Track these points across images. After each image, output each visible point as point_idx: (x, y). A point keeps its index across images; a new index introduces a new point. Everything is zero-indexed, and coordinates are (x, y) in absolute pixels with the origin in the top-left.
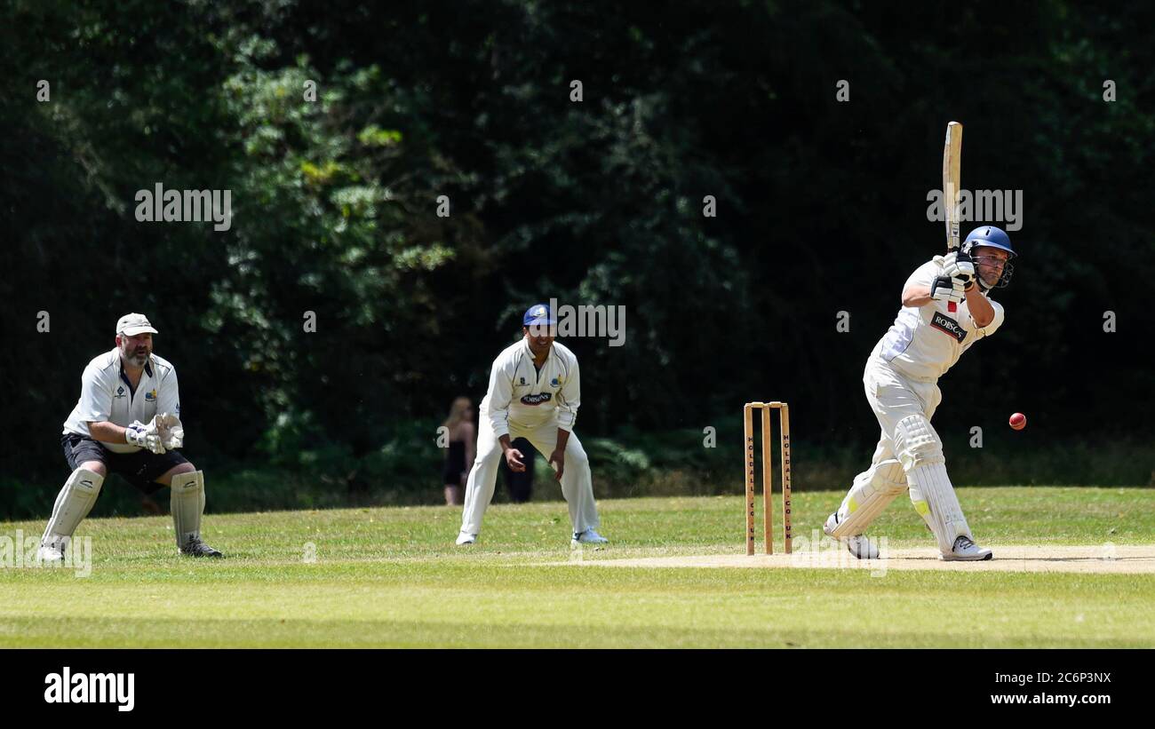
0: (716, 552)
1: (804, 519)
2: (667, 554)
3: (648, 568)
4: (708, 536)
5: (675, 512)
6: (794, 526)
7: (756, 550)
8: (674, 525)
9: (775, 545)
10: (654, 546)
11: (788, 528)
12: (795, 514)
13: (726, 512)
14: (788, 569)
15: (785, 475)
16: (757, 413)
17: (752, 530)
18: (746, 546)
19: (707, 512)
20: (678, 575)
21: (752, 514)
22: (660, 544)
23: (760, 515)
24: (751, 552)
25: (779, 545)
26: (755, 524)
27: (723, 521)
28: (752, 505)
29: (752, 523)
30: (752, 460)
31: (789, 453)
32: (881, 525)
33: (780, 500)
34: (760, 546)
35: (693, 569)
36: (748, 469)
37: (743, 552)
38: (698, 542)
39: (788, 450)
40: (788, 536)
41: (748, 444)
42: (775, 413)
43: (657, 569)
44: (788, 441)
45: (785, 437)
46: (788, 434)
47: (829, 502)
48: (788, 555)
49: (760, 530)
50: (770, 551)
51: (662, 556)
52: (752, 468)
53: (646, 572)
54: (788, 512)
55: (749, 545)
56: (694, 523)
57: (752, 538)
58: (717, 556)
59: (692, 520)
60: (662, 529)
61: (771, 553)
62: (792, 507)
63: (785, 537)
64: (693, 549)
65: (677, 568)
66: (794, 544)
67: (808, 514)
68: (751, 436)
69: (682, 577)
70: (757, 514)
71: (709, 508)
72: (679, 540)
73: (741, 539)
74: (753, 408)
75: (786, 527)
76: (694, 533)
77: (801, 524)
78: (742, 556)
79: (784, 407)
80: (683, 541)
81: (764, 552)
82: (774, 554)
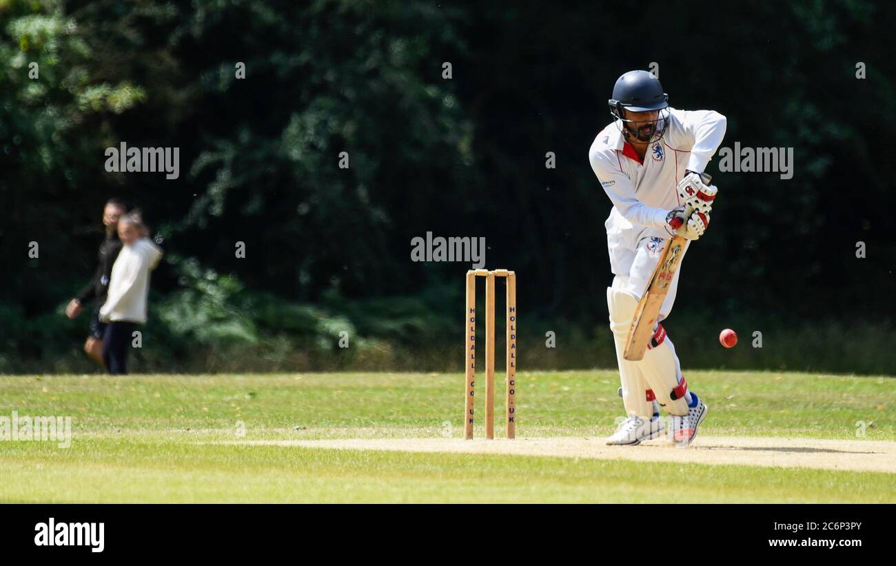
0: (431, 435)
1: (527, 401)
2: (375, 436)
3: (355, 451)
4: (421, 417)
5: (384, 389)
6: (517, 408)
7: (474, 434)
8: (384, 404)
9: (496, 428)
10: (361, 426)
11: (511, 411)
12: (518, 395)
13: (441, 390)
14: (511, 456)
15: (510, 352)
16: (480, 281)
17: (471, 412)
18: (464, 430)
19: (419, 390)
20: (387, 460)
21: (472, 393)
22: (367, 424)
23: (481, 396)
24: (470, 435)
25: (501, 428)
26: (474, 406)
27: (436, 400)
28: (472, 384)
29: (471, 403)
30: (473, 334)
31: (514, 327)
32: (613, 410)
33: (503, 379)
34: (480, 429)
35: (405, 453)
36: (469, 343)
37: (459, 436)
38: (410, 422)
39: (514, 324)
40: (511, 420)
41: (469, 315)
42: (500, 283)
43: (365, 452)
44: (514, 314)
45: (511, 310)
46: (514, 305)
47: (555, 384)
48: (511, 441)
49: (481, 412)
50: (490, 435)
51: (371, 438)
52: (473, 343)
53: (354, 455)
54: (512, 392)
55: (467, 429)
56: (406, 402)
57: (471, 421)
58: (431, 439)
59: (403, 399)
60: (371, 407)
61: (492, 438)
62: (516, 387)
63: (507, 420)
64: (404, 431)
65: (388, 452)
66: (517, 429)
67: (533, 395)
68: (474, 307)
69: (392, 461)
70: (476, 394)
71: (424, 386)
72: (388, 421)
73: (458, 421)
74: (476, 276)
75: (510, 409)
76: (406, 412)
77: (525, 406)
78: (459, 439)
79: (510, 276)
80: (394, 421)
81: (484, 436)
82: (495, 438)
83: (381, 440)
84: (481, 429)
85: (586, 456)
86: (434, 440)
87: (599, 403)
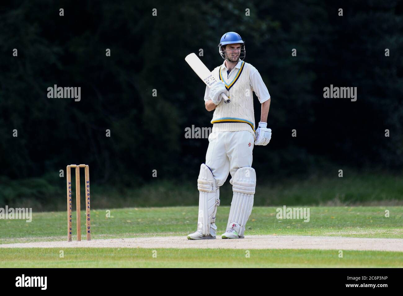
0: (52, 240)
2: (27, 241)
4: (47, 232)
7: (72, 239)
9: (82, 236)
13: (56, 219)
15: (87, 201)
16: (73, 170)
17: (71, 229)
18: (67, 237)
19: (46, 220)
20: (33, 252)
21: (70, 221)
24: (70, 240)
25: (84, 236)
27: (54, 224)
28: (71, 216)
29: (70, 225)
30: (70, 194)
31: (89, 190)
33: (85, 213)
35: (41, 248)
36: (69, 198)
37: (66, 240)
39: (89, 188)
40: (89, 232)
41: (68, 186)
42: (82, 170)
44: (89, 184)
45: (87, 182)
46: (88, 180)
48: (89, 241)
50: (80, 239)
51: (25, 242)
52: (71, 198)
54: (88, 220)
55: (69, 236)
57: (70, 233)
63: (87, 232)
64: (40, 239)
65: (33, 248)
66: (91, 236)
68: (70, 182)
69: (35, 252)
70: (72, 221)
72: (33, 234)
73: (64, 233)
74: (71, 168)
75: (88, 227)
76: (40, 230)
77: (94, 225)
78: (65, 242)
79: (87, 167)
80: (35, 234)
81: (76, 240)
82: (82, 241)
83: (30, 243)
84: (75, 236)
85: (123, 247)
86: (54, 242)
87: (128, 223)
